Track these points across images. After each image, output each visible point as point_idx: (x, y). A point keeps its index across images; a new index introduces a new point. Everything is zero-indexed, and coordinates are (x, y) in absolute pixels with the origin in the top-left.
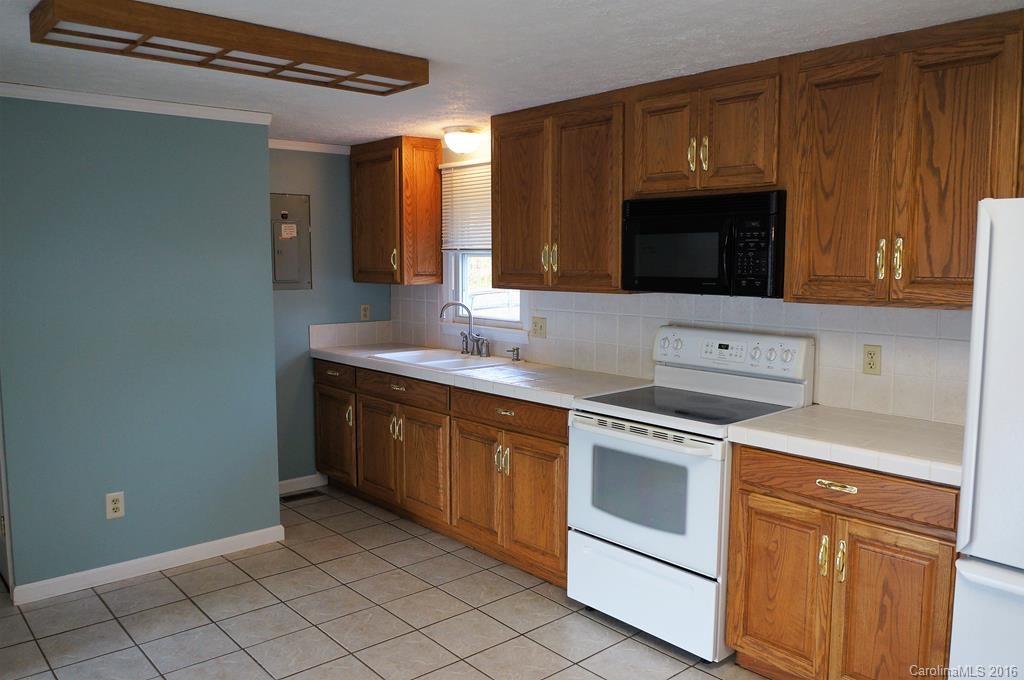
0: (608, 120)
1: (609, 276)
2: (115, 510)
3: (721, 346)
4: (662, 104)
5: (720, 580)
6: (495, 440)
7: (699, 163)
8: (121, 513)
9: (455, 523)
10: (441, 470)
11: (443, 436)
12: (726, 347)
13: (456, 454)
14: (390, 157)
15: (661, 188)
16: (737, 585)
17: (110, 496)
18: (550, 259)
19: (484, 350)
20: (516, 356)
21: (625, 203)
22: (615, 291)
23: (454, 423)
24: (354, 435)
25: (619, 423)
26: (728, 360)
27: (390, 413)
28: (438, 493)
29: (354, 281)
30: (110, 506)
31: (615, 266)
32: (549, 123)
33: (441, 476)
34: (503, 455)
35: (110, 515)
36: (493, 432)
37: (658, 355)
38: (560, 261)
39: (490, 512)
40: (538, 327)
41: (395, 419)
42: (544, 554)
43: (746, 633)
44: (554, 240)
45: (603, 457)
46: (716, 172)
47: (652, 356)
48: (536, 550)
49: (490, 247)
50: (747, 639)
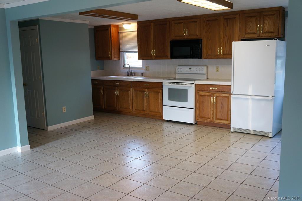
0: (166, 24)
1: (167, 56)
2: (64, 110)
3: (190, 69)
4: (178, 22)
5: (194, 109)
6: (144, 91)
7: (186, 34)
8: (65, 111)
9: (134, 111)
10: (130, 100)
11: (130, 93)
12: (191, 69)
13: (134, 96)
14: (108, 30)
15: (178, 38)
16: (197, 109)
17: (63, 107)
18: (153, 53)
19: (134, 74)
20: (142, 75)
21: (171, 41)
22: (168, 59)
23: (133, 89)
24: (103, 96)
25: (173, 83)
26: (191, 71)
27: (115, 89)
28: (129, 105)
29: (96, 60)
30: (63, 110)
31: (168, 54)
32: (152, 24)
33: (130, 102)
34: (147, 94)
35: (63, 112)
36: (144, 90)
37: (177, 71)
38: (156, 53)
39: (143, 107)
40: (147, 68)
41: (116, 91)
42: (157, 112)
43: (199, 117)
44: (154, 49)
45: (170, 90)
46: (189, 35)
47: (175, 72)
48: (155, 112)
49: (137, 50)
50: (199, 118)
